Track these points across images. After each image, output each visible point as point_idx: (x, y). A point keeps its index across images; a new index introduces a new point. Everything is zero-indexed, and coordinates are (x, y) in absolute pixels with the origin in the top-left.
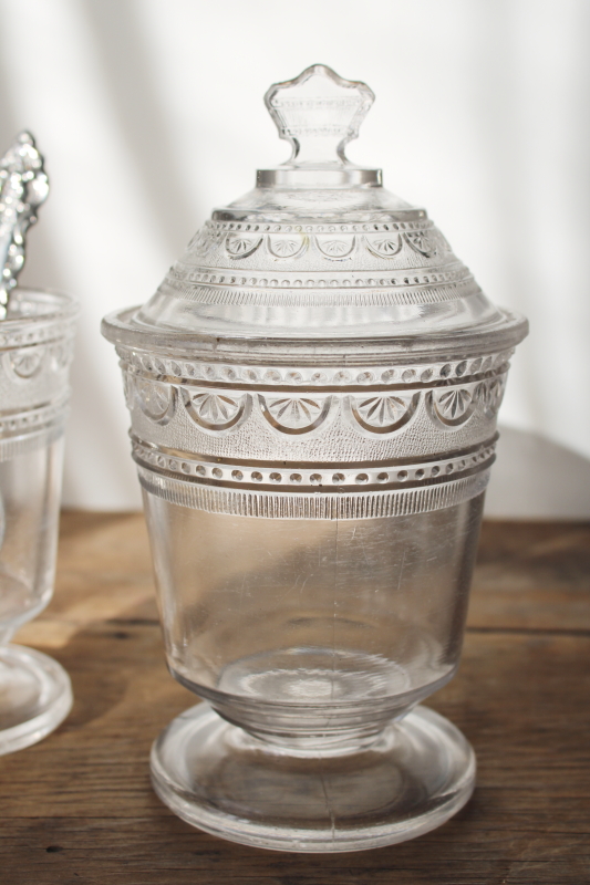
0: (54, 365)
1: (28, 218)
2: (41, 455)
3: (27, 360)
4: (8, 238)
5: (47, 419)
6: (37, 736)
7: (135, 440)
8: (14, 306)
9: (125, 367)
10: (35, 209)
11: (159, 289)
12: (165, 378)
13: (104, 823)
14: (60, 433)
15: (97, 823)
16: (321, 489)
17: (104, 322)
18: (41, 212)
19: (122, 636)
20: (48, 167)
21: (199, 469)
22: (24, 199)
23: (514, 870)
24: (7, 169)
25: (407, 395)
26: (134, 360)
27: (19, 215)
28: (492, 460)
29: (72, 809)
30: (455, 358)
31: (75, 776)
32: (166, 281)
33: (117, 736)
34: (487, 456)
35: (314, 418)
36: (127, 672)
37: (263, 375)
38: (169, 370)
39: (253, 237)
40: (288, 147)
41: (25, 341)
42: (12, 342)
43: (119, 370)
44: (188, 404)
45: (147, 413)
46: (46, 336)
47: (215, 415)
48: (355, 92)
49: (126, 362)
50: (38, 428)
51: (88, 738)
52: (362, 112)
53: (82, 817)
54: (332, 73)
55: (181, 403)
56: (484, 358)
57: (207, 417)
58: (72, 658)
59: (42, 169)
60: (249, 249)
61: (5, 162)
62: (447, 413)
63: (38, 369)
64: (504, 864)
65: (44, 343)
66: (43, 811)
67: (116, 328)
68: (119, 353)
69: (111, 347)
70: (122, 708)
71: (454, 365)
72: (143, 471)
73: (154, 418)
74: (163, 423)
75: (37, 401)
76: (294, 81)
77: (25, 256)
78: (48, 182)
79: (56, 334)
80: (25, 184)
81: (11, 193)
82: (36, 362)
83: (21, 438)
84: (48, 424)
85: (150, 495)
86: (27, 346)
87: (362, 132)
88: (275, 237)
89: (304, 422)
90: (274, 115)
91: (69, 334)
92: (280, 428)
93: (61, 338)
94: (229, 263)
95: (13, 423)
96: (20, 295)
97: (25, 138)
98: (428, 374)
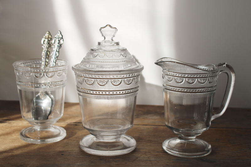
0: (64, 74)
1: (59, 47)
2: (61, 90)
3: (59, 73)
4: (56, 50)
5: (63, 83)
6: (59, 140)
7: (77, 87)
8: (57, 63)
9: (76, 75)
10: (61, 45)
11: (82, 62)
12: (82, 77)
13: (71, 152)
14: (65, 86)
15: (70, 152)
16: (106, 95)
17: (72, 67)
18: (62, 46)
19: (76, 125)
20: (63, 38)
21: (87, 91)
22: (59, 43)
23: (138, 158)
24: (56, 38)
25: (120, 80)
26: (77, 74)
27: (58, 46)
28: (138, 90)
29: (66, 150)
30: (131, 73)
31: (66, 145)
32: (83, 60)
33: (74, 140)
34: (137, 89)
35: (105, 83)
36: (76, 131)
37: (97, 77)
38: (82, 75)
39: (96, 54)
40: (104, 38)
41: (59, 70)
42: (57, 70)
43: (75, 75)
44: (85, 81)
45: (79, 82)
46: (63, 69)
47: (90, 83)
48: (114, 29)
49: (76, 74)
50: (61, 85)
51: (69, 140)
52: (115, 32)
53: (67, 151)
54: (110, 26)
55: (84, 81)
56: (134, 74)
57: (89, 83)
58: (67, 128)
59: (62, 38)
60: (96, 56)
61: (56, 36)
62: (127, 83)
63: (61, 75)
64: (137, 158)
65: (62, 70)
66: (61, 150)
67: (74, 68)
68: (75, 72)
69: (73, 72)
70: (75, 136)
71: (131, 75)
72: (79, 92)
73: (80, 83)
74: (82, 84)
75: (61, 80)
76: (105, 27)
77: (59, 54)
78: (63, 40)
79: (64, 69)
80: (59, 40)
81: (57, 42)
82: (61, 73)
83: (57, 87)
84: (63, 84)
85: (80, 96)
86: (59, 71)
87: (116, 35)
88: (100, 54)
89: (103, 84)
90: (101, 32)
91: (67, 68)
92: (100, 85)
93: (65, 69)
94: (92, 58)
95: (57, 84)
96: (58, 61)
97: (59, 32)
98: (124, 76)
